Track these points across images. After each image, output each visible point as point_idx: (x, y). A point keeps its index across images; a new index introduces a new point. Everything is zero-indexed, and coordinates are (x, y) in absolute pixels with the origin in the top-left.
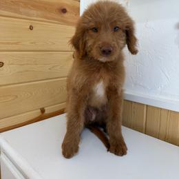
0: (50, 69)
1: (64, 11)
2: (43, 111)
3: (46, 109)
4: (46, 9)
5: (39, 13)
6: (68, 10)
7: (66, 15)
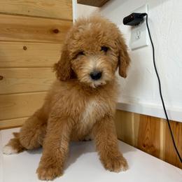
1: (56, 31)
4: (37, 31)
7: (58, 35)
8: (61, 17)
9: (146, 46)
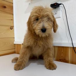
9: (60, 17)
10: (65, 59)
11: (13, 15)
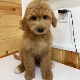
0: (9, 34)
1: (14, 9)
2: (7, 52)
3: (8, 51)
4: (6, 9)
5: (3, 11)
6: (16, 9)
7: (15, 11)
8: (17, 3)
9: (68, 22)
10: (72, 63)
11: (22, 15)
